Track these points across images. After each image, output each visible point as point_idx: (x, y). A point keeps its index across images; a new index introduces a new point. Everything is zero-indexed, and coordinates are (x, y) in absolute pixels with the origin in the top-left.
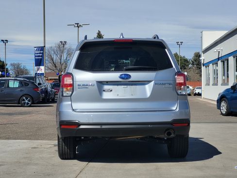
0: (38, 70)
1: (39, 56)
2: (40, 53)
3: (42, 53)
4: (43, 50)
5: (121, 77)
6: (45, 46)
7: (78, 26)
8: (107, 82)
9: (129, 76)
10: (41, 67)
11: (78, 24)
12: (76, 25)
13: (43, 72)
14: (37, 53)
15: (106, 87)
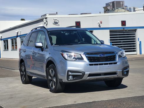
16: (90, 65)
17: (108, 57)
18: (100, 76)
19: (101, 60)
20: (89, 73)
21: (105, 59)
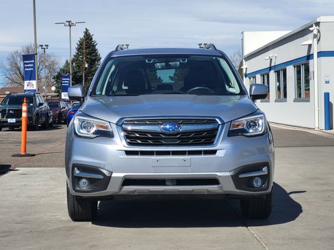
1: (29, 67)
3: (33, 63)
6: (36, 54)
7: (70, 24)
11: (69, 22)
12: (67, 24)
13: (35, 88)
14: (27, 64)
16: (128, 153)
17: (190, 132)
18: (165, 185)
19: (164, 142)
20: (122, 175)
21: (179, 138)
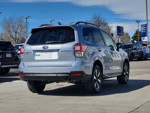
0: (143, 39)
1: (144, 31)
2: (144, 29)
3: (146, 29)
4: (146, 27)
5: (43, 48)
6: (147, 24)
8: (38, 51)
9: (48, 47)
10: (145, 37)
13: (147, 41)
14: (143, 29)
15: (37, 53)
